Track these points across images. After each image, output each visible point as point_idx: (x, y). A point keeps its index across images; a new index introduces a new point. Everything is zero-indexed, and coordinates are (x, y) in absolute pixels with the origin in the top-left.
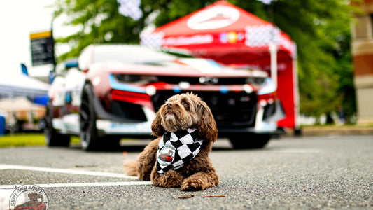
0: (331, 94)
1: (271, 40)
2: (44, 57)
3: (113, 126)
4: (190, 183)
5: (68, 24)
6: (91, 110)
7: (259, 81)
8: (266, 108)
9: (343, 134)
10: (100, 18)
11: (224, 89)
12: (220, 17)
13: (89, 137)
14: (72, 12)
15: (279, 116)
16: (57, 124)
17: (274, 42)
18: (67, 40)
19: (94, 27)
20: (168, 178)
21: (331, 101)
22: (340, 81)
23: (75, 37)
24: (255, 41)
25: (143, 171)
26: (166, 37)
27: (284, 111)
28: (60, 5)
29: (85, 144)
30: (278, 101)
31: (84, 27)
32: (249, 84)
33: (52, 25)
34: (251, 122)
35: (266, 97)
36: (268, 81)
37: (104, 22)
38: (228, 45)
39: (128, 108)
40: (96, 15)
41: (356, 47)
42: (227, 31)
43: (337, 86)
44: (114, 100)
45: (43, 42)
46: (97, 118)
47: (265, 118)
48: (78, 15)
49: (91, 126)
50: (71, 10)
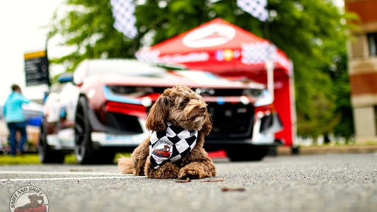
0: (328, 114)
1: (268, 57)
2: (38, 76)
3: (108, 138)
4: (186, 171)
5: (62, 45)
6: (86, 123)
7: (256, 93)
8: (263, 120)
9: (341, 152)
10: (94, 39)
11: (220, 100)
12: (216, 35)
13: (83, 149)
14: (66, 32)
15: (276, 128)
16: (52, 140)
17: (271, 59)
18: (61, 61)
19: (88, 47)
20: (165, 171)
21: (328, 121)
22: (337, 101)
23: (69, 58)
24: (252, 59)
25: (139, 166)
26: (162, 55)
27: (281, 123)
28: (54, 26)
29: (79, 158)
30: (275, 113)
31: (79, 48)
32: (246, 95)
33: (46, 45)
34: (248, 134)
35: (263, 109)
36: (265, 93)
37: (98, 42)
38: (224, 62)
39: (123, 120)
40: (90, 36)
41: (353, 67)
42: (223, 49)
43: (334, 106)
44: (109, 112)
45: (37, 62)
46: (92, 130)
47: (262, 130)
48: (73, 36)
49: (86, 139)
50: (66, 30)
